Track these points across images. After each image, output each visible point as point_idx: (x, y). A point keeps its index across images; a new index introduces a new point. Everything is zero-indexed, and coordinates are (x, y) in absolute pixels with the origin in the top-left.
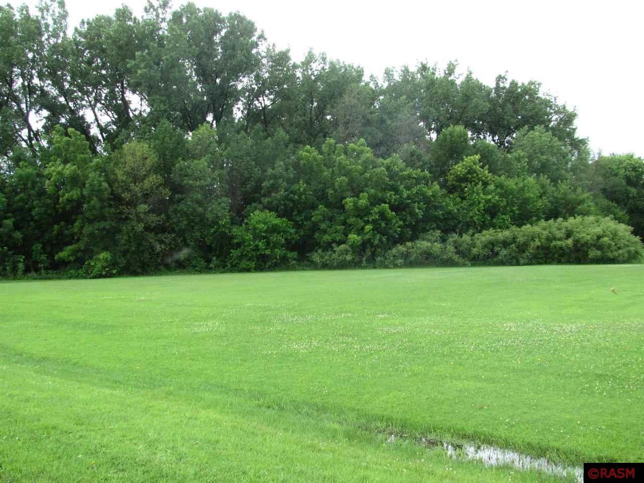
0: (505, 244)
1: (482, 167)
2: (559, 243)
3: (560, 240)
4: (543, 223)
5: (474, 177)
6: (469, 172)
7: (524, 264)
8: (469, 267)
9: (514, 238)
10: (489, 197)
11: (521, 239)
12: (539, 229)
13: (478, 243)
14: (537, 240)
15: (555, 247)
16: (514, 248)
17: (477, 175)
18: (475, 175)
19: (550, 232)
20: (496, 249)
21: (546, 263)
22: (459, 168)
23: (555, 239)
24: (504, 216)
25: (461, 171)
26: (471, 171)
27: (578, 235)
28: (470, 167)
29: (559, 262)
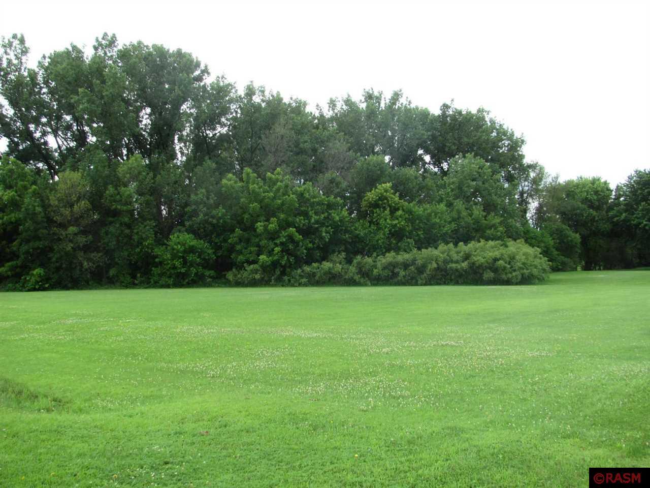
0: (406, 266)
1: (394, 194)
2: (454, 265)
3: (457, 262)
4: (442, 247)
5: (385, 204)
6: (380, 199)
7: (421, 285)
8: (369, 286)
9: (414, 260)
10: (396, 222)
11: (419, 262)
12: (439, 252)
13: (379, 265)
14: (434, 262)
15: (451, 269)
16: (413, 270)
17: (388, 201)
18: (385, 201)
19: (447, 255)
20: (396, 270)
21: (445, 284)
22: (371, 196)
23: (452, 261)
24: (409, 240)
25: (373, 198)
26: (382, 198)
27: (474, 258)
28: (381, 194)
29: (457, 283)
